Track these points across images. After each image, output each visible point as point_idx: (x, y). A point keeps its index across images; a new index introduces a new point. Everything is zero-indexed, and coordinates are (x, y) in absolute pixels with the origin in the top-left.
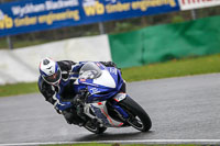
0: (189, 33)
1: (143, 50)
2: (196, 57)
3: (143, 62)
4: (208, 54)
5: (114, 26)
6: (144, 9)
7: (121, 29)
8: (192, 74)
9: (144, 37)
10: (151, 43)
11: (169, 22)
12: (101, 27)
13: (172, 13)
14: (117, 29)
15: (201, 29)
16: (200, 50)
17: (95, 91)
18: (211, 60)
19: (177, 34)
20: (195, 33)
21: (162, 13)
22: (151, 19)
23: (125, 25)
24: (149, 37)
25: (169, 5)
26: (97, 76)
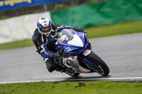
0: (102, 10)
2: (107, 25)
4: (114, 23)
5: (54, 6)
7: (59, 8)
8: (105, 36)
9: (73, 13)
12: (45, 7)
14: (55, 8)
15: (109, 7)
16: (109, 21)
17: (69, 50)
18: (116, 27)
19: (94, 11)
20: (106, 9)
23: (61, 6)
24: (76, 13)
26: (71, 38)
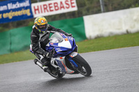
1: (11, 44)
3: (11, 51)
6: (11, 17)
10: (16, 39)
11: (27, 26)
13: (29, 19)
21: (22, 20)
22: (15, 24)
25: (26, 15)
